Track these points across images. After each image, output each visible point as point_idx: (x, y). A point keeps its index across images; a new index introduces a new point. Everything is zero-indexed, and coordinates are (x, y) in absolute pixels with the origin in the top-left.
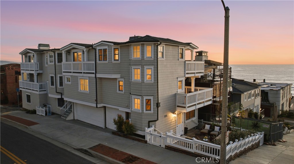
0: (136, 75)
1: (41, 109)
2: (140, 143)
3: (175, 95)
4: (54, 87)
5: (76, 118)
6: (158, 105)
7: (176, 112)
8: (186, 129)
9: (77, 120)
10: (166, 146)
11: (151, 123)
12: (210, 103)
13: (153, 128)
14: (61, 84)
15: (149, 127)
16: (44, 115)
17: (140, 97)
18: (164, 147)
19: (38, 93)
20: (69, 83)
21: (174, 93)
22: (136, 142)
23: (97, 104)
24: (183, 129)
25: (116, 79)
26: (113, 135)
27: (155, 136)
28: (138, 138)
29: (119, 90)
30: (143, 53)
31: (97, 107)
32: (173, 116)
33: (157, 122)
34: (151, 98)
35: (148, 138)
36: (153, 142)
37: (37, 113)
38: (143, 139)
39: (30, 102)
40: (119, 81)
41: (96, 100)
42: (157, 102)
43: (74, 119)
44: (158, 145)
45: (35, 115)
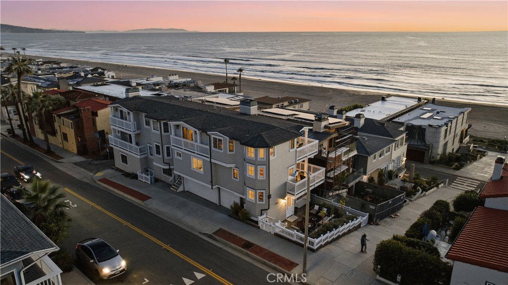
0: (250, 170)
1: (144, 175)
2: (254, 228)
3: (286, 183)
4: (161, 156)
5: (186, 190)
6: (269, 197)
7: (286, 198)
8: (296, 208)
9: (187, 191)
10: (275, 233)
11: (263, 212)
12: (322, 182)
13: (265, 216)
14: (168, 155)
15: (261, 215)
16: (149, 183)
17: (254, 190)
18: (273, 233)
19: (139, 157)
20: (179, 158)
21: (284, 182)
22: (250, 227)
23: (212, 186)
24: (293, 209)
25: (231, 168)
26: (230, 218)
27: (266, 225)
28: (251, 223)
29: (234, 177)
30: (256, 154)
31: (212, 189)
32: (282, 202)
33: (268, 211)
34: (264, 191)
35: (260, 224)
36: (264, 228)
37: (139, 179)
38: (256, 225)
39: (126, 163)
40: (234, 170)
41: (212, 182)
42: (268, 195)
43: (184, 190)
44: (269, 231)
45: (136, 180)
